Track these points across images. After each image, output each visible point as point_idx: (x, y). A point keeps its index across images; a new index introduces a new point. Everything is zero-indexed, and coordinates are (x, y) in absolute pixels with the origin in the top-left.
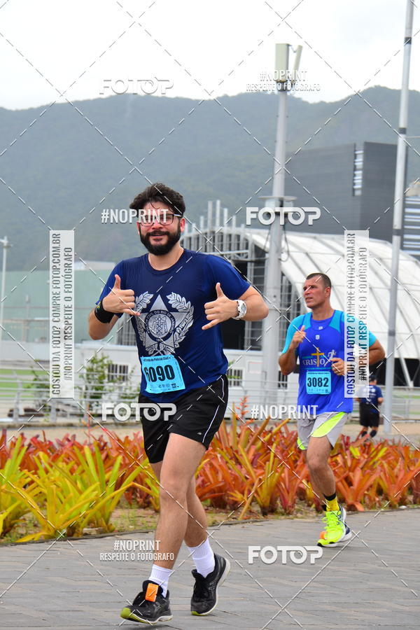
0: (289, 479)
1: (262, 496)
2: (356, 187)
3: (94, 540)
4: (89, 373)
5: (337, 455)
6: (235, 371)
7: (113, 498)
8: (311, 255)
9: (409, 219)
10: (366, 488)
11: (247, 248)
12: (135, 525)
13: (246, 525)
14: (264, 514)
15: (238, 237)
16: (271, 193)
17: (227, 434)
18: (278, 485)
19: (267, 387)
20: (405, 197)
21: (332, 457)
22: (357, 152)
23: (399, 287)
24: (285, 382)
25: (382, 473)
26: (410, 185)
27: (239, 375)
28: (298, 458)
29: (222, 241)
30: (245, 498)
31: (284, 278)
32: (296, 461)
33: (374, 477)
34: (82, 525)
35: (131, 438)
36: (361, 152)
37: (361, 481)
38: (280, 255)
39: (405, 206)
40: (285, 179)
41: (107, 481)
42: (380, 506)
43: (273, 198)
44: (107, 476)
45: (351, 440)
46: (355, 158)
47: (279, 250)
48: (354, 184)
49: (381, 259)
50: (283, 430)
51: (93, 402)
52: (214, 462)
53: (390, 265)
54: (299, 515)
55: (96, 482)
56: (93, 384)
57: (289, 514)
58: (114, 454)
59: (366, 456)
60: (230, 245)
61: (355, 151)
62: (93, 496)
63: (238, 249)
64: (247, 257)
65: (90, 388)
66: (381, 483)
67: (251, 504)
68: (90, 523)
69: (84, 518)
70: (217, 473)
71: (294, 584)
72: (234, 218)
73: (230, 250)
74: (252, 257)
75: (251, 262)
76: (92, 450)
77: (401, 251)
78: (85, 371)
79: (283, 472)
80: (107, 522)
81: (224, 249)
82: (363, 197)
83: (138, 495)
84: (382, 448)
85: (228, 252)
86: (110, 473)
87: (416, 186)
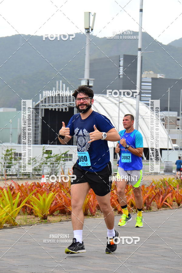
0: (93, 201)
3: (8, 229)
4: (5, 157)
5: (114, 190)
6: (69, 155)
7: (17, 211)
8: (101, 104)
9: (143, 87)
12: (26, 222)
16: (83, 77)
18: (88, 203)
20: (141, 78)
22: (120, 59)
23: (140, 117)
26: (144, 73)
27: (71, 156)
33: (130, 199)
34: (3, 223)
35: (24, 184)
36: (122, 59)
39: (141, 82)
40: (90, 71)
41: (14, 204)
42: (132, 212)
43: (85, 79)
44: (13, 201)
46: (120, 62)
48: (119, 73)
49: (131, 105)
51: (7, 169)
52: (60, 194)
53: (135, 108)
54: (98, 216)
55: (9, 204)
56: (7, 161)
57: (93, 216)
58: (17, 192)
59: (126, 190)
60: (66, 100)
61: (120, 58)
62: (7, 210)
63: (70, 102)
64: (74, 105)
65: (6, 163)
66: (133, 202)
68: (6, 222)
69: (4, 220)
70: (62, 199)
71: (95, 246)
72: (68, 88)
73: (66, 102)
76: (7, 190)
77: (140, 101)
78: (4, 156)
79: (90, 198)
80: (14, 221)
81: (64, 102)
82: (123, 78)
83: (28, 209)
85: (66, 103)
86: (15, 200)
87: (146, 73)
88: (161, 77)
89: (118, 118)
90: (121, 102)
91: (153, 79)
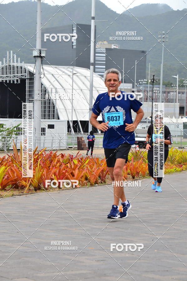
0: (46, 174)
1: (34, 182)
2: (73, 44)
5: (68, 163)
8: (54, 75)
9: (97, 58)
10: (80, 177)
11: (25, 73)
13: (27, 195)
14: (36, 190)
15: (21, 67)
16: (35, 47)
17: (18, 156)
18: (41, 177)
19: (36, 135)
20: (95, 49)
21: (65, 164)
22: (73, 29)
24: (44, 133)
25: (87, 170)
26: (98, 43)
28: (50, 165)
29: (14, 69)
30: (27, 183)
31: (43, 86)
32: (50, 166)
33: (84, 172)
36: (76, 28)
37: (78, 174)
38: (41, 75)
39: (95, 53)
40: (41, 40)
42: (87, 185)
43: (36, 49)
45: (74, 157)
46: (73, 31)
47: (40, 73)
49: (85, 77)
50: (43, 153)
52: (12, 168)
53: (89, 79)
54: (51, 190)
57: (47, 190)
59: (80, 163)
60: (18, 71)
61: (73, 28)
63: (21, 73)
64: (25, 77)
66: (87, 175)
67: (29, 186)
70: (14, 173)
72: (19, 59)
73: (18, 73)
74: (28, 77)
75: (28, 79)
77: (94, 73)
81: (15, 73)
82: (76, 49)
84: (87, 160)
85: (17, 75)
87: (100, 44)
88: (115, 47)
89: (72, 90)
90: (75, 74)
91: (106, 49)
